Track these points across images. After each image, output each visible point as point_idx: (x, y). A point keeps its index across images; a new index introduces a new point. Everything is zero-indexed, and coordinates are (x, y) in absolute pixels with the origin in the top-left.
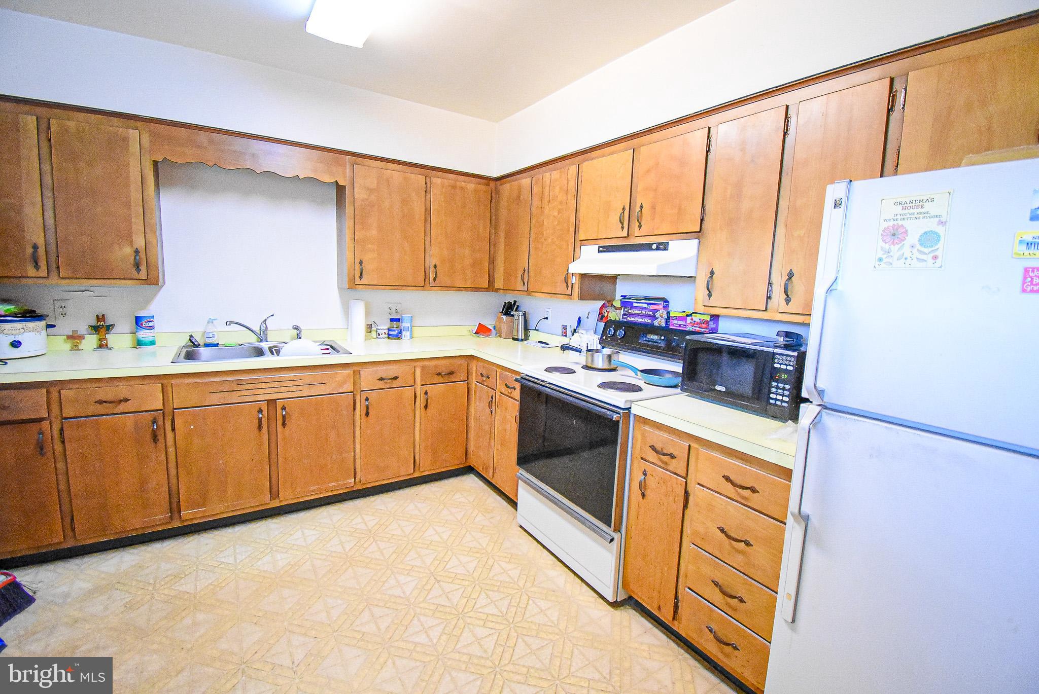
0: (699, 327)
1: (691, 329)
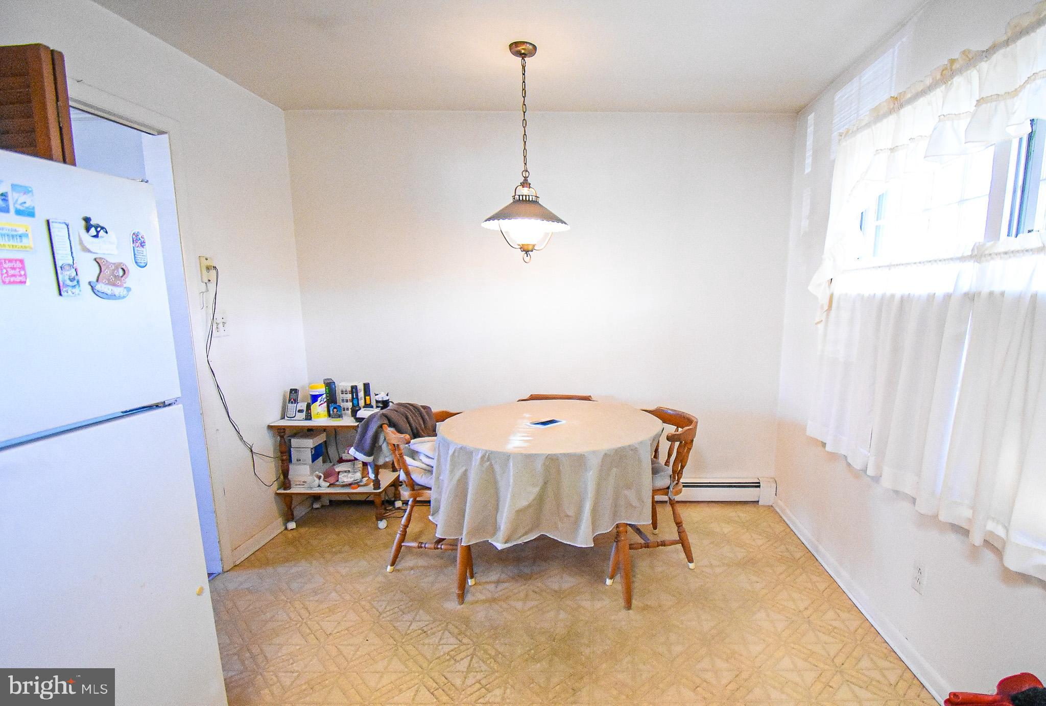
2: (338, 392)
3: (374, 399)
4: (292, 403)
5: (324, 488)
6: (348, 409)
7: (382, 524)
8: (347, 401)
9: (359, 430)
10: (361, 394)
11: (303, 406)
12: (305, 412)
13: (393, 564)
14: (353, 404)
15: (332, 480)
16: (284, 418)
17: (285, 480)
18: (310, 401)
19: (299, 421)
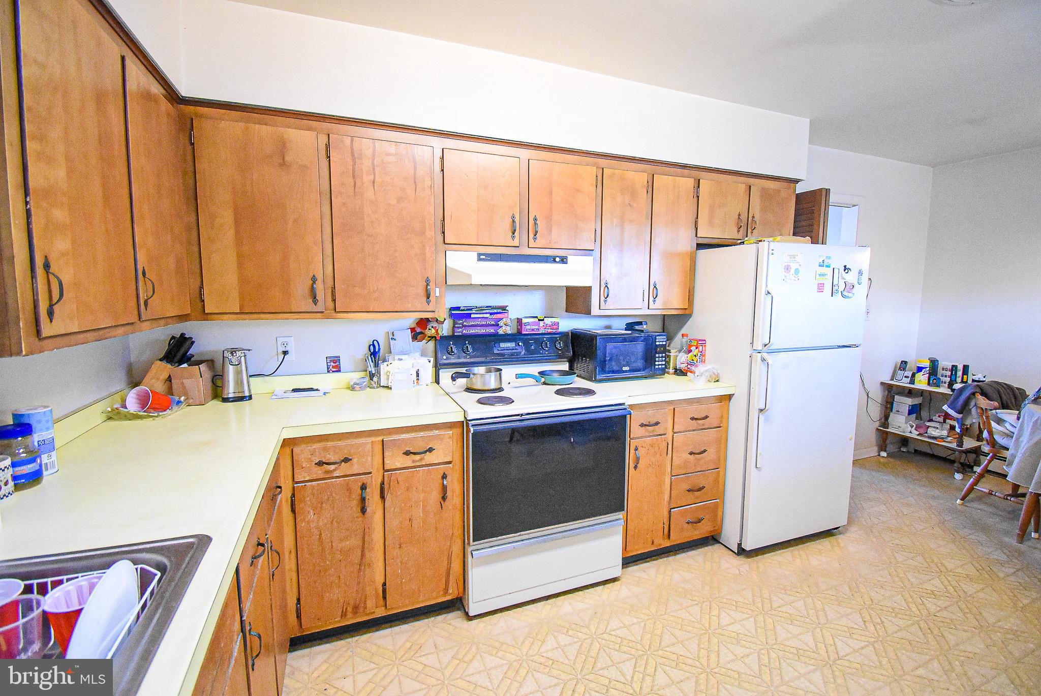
0: (551, 329)
1: (544, 331)
2: (940, 369)
3: (970, 378)
4: (901, 370)
5: (914, 434)
6: (945, 383)
7: (958, 476)
8: (946, 376)
9: (952, 397)
10: (960, 373)
11: (909, 374)
12: (910, 378)
13: (963, 499)
14: (951, 380)
15: (922, 431)
16: (893, 380)
17: (885, 420)
18: (915, 371)
19: (905, 383)
